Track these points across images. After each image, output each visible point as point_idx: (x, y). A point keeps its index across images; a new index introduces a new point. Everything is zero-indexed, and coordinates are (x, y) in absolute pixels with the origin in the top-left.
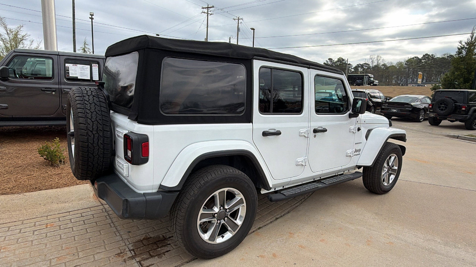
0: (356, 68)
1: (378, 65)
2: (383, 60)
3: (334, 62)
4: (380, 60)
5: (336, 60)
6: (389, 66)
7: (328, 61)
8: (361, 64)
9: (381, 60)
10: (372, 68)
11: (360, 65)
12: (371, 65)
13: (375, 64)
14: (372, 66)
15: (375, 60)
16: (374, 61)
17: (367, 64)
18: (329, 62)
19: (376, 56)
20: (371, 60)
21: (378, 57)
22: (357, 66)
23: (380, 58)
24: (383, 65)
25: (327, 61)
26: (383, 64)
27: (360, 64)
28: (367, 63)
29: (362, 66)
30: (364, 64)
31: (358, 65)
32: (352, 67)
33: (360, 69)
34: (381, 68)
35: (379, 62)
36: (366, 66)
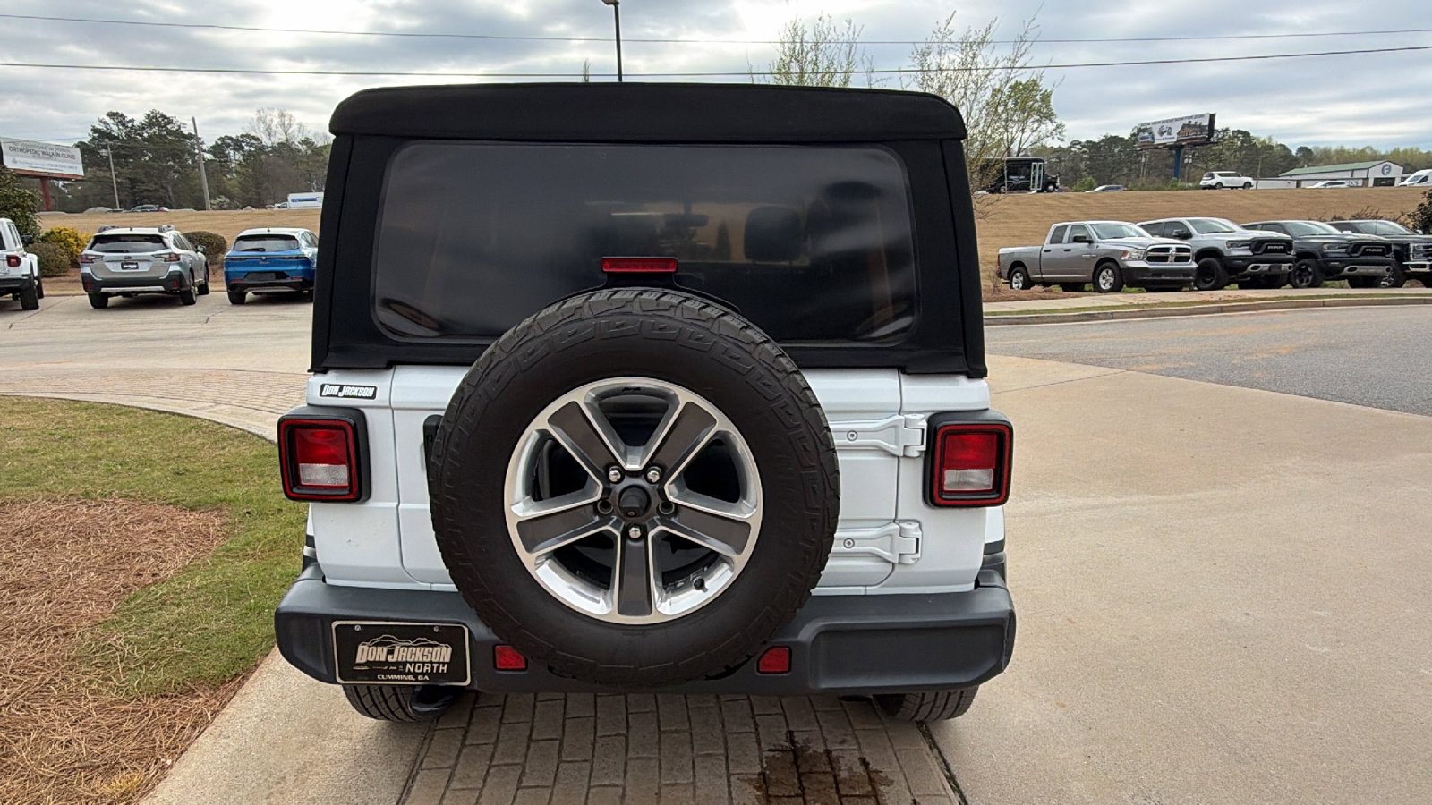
0: (218, 149)
1: (287, 140)
2: (300, 125)
3: (133, 125)
4: (290, 125)
5: (139, 118)
6: (319, 145)
7: (107, 119)
8: (234, 136)
9: (295, 127)
10: (271, 152)
11: (229, 141)
12: (266, 141)
13: (279, 138)
14: (269, 144)
15: (277, 127)
16: (274, 128)
17: (254, 138)
18: (115, 128)
19: (276, 113)
20: (262, 127)
21: (282, 115)
22: (220, 142)
23: (290, 120)
24: (303, 142)
25: (105, 123)
26: (303, 139)
27: (231, 138)
28: (253, 134)
29: (237, 144)
30: (242, 136)
31: (220, 139)
32: (204, 147)
33: (232, 152)
34: (299, 151)
35: (290, 131)
36: (251, 145)
